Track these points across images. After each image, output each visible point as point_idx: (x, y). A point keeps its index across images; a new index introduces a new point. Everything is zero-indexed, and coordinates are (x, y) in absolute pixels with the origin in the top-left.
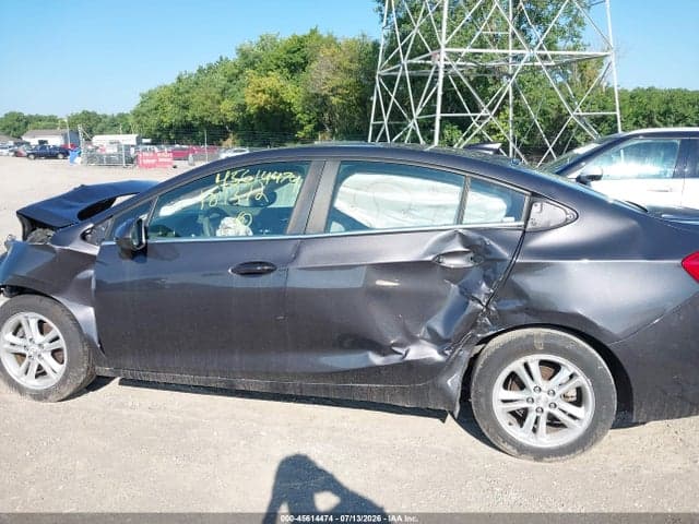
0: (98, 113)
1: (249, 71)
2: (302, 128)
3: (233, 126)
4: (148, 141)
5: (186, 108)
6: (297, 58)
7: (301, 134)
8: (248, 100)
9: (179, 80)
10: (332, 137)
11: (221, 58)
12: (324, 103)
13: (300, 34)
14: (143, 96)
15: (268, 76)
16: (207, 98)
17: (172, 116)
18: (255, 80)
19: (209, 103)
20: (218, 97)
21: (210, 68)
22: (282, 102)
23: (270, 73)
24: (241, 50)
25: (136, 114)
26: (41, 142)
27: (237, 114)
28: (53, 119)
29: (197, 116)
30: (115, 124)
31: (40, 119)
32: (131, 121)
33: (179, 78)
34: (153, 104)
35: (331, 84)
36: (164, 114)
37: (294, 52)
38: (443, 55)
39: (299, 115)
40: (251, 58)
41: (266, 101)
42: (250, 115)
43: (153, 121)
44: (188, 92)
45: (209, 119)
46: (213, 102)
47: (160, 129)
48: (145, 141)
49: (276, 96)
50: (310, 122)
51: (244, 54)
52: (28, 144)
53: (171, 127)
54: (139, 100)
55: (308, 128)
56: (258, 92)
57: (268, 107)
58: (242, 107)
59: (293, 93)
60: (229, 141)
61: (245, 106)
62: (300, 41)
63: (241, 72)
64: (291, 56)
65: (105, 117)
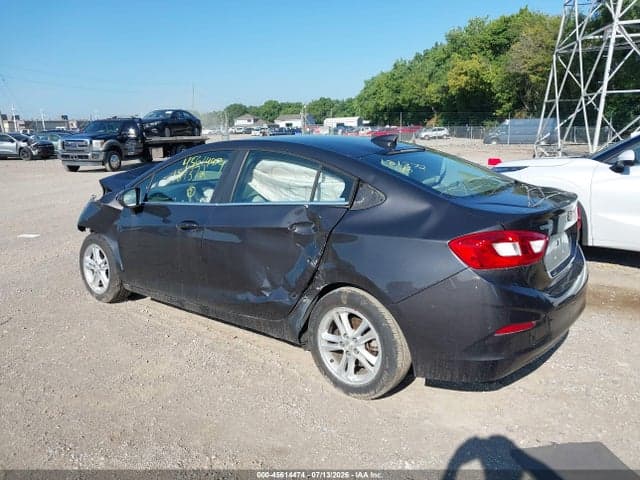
0: (332, 99)
1: (455, 55)
2: (500, 106)
3: (438, 107)
4: (368, 122)
5: (398, 92)
6: (501, 40)
7: (499, 112)
8: (451, 82)
9: (396, 66)
10: (529, 115)
11: (436, 44)
12: (524, 82)
13: (507, 15)
14: (366, 82)
15: (471, 59)
16: (417, 81)
17: (386, 99)
18: (461, 63)
19: (418, 87)
20: (426, 80)
21: (426, 54)
22: (482, 83)
23: (474, 56)
24: (450, 35)
25: (360, 99)
26: (288, 125)
27: (440, 96)
28: (299, 106)
29: (407, 99)
30: (345, 109)
31: (289, 106)
32: (355, 105)
33: (395, 65)
34: (373, 89)
35: (531, 63)
36: (381, 98)
37: (499, 33)
38: (615, 29)
39: (499, 95)
40: (459, 42)
41: (467, 82)
42: (452, 97)
43: (371, 105)
44: (401, 77)
45: (417, 101)
46: (422, 85)
47: (377, 111)
48: (365, 122)
49: (477, 77)
50: (509, 100)
51: (452, 39)
52: (278, 126)
53: (385, 109)
54: (364, 85)
55: (507, 106)
56: (460, 74)
57: (468, 88)
58: (446, 89)
59: (493, 73)
60: (433, 121)
61: (448, 88)
62: (507, 21)
63: (449, 57)
64: (496, 37)
65: (338, 102)
